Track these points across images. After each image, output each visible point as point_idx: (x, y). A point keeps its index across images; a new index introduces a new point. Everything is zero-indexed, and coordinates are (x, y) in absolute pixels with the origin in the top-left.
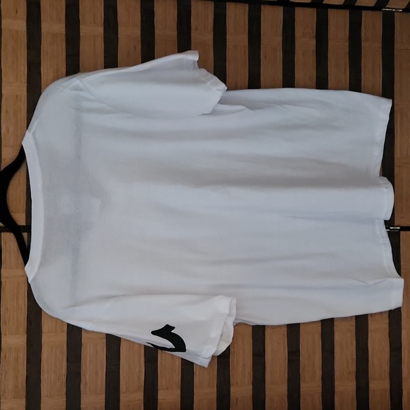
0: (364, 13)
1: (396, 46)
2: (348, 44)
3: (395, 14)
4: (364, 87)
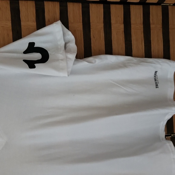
0: (151, 7)
1: (170, 26)
2: (142, 26)
3: (169, 7)
4: (153, 52)
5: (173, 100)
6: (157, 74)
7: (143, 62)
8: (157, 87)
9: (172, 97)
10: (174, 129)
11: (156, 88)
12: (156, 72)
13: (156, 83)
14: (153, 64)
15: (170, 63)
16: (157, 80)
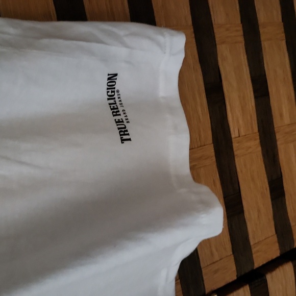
5: (191, 178)
6: (117, 87)
7: (50, 36)
8: (125, 137)
9: (186, 170)
10: (205, 278)
11: (123, 141)
12: (112, 78)
13: (118, 122)
14: (95, 46)
15: (160, 38)
16: (120, 109)
